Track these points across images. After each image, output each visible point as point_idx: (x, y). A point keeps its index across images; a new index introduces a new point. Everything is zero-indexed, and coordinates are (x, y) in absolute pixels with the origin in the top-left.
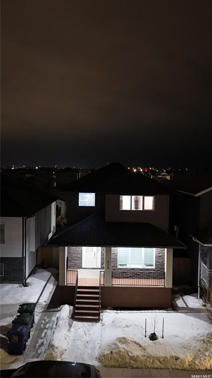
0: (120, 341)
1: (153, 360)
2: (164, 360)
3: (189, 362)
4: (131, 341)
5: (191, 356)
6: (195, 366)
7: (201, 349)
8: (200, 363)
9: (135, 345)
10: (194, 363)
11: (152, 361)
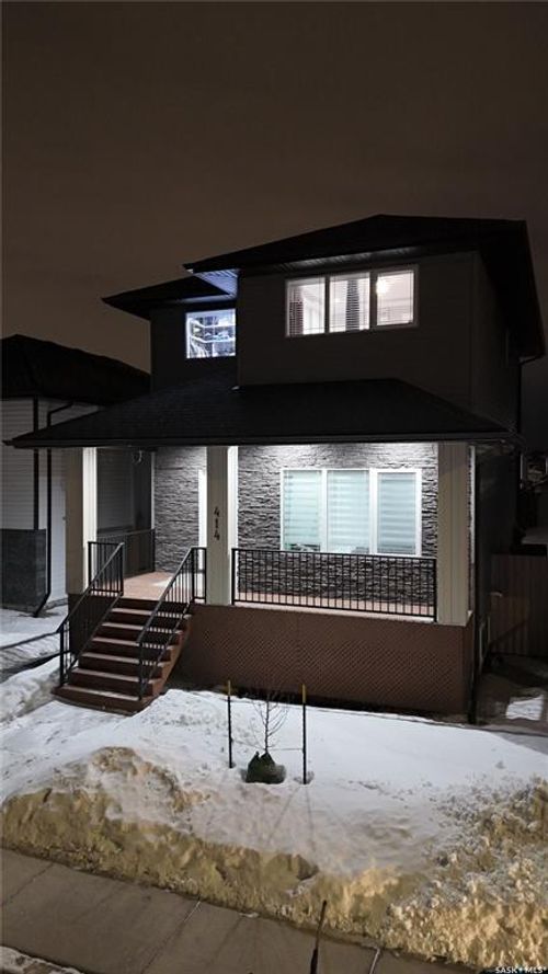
0: (104, 759)
1: (194, 855)
2: (242, 867)
3: (359, 898)
4: (149, 764)
5: (385, 875)
6: (385, 927)
7: (454, 858)
8: (416, 919)
9: (157, 783)
10: (389, 912)
11: (186, 858)
